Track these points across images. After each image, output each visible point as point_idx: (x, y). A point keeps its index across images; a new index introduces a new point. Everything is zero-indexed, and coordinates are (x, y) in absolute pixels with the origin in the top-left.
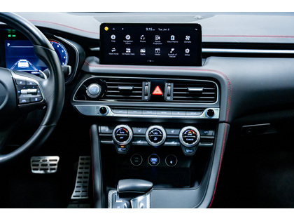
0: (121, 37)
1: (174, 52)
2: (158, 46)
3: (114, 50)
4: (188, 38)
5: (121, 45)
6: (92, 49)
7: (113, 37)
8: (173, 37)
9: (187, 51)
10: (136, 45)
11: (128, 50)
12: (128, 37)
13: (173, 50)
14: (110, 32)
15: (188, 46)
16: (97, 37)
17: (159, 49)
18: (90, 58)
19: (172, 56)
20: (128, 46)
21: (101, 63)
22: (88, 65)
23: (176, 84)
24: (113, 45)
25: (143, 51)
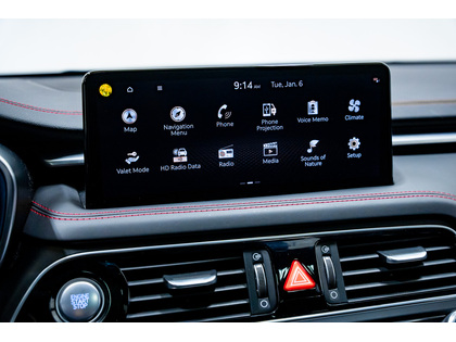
0: (154, 116)
1: (316, 151)
2: (270, 137)
3: (133, 158)
4: (354, 105)
5: (155, 141)
6: (53, 162)
7: (129, 116)
8: (313, 107)
9: (355, 143)
10: (202, 139)
11: (181, 156)
12: (178, 114)
13: (314, 143)
14: (119, 102)
15: (354, 129)
16: (76, 122)
17: (274, 145)
18: (48, 192)
19: (312, 162)
20: (180, 142)
21: (93, 203)
22: (46, 215)
23: (346, 246)
24: (131, 143)
25: (226, 154)
